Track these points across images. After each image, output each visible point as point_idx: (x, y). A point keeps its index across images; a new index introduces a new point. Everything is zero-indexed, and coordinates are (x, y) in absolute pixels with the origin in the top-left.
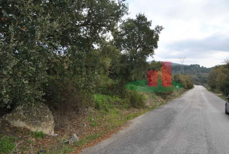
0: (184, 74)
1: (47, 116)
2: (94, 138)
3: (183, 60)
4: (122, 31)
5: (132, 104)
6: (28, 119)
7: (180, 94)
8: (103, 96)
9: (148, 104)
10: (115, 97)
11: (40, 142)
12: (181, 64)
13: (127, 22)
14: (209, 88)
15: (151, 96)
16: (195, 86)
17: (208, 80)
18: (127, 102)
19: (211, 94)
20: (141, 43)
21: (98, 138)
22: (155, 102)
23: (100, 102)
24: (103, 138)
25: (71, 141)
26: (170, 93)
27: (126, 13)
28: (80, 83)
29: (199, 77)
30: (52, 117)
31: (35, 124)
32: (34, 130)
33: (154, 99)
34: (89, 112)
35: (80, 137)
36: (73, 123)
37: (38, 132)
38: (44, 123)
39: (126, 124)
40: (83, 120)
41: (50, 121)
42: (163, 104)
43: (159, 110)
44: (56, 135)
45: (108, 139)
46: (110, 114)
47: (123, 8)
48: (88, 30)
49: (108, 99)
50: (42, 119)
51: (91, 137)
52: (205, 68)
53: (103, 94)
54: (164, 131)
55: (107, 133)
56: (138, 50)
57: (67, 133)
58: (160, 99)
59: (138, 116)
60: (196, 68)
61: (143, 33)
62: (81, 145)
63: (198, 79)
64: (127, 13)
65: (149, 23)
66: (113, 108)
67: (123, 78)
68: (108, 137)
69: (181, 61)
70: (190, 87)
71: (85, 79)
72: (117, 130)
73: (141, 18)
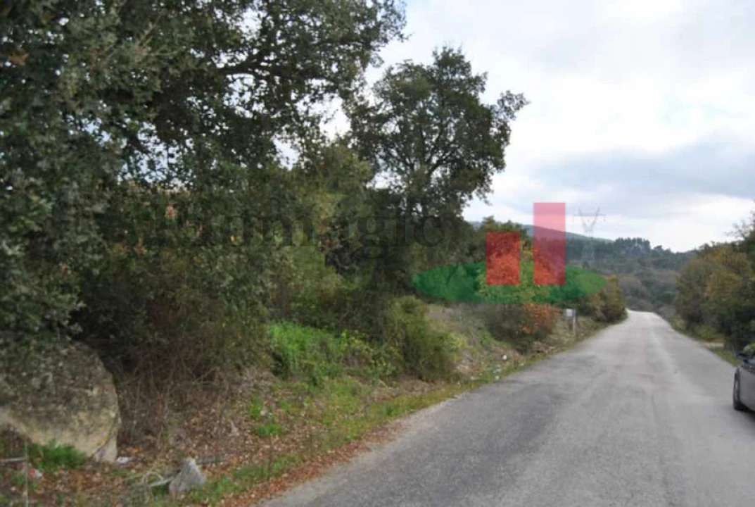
0: (595, 271)
1: (95, 392)
2: (262, 476)
3: (594, 222)
4: (381, 104)
5: (408, 365)
6: (20, 399)
7: (579, 339)
8: (304, 332)
9: (464, 368)
10: (348, 337)
11: (61, 484)
12: (583, 237)
13: (399, 74)
14: (680, 323)
15: (477, 342)
16: (629, 312)
17: (678, 292)
18: (388, 356)
19: (685, 341)
20: (445, 150)
21: (277, 475)
22: (491, 361)
23: (293, 351)
24: (294, 477)
25: (178, 485)
26: (543, 333)
27: (397, 37)
28: (219, 273)
29: (647, 284)
30: (112, 395)
31: (49, 416)
32: (41, 438)
33: (486, 352)
34: (252, 385)
35: (214, 473)
36: (188, 421)
37: (56, 446)
38: (82, 415)
39: (380, 430)
40: (228, 413)
41: (105, 410)
42: (516, 368)
43: (503, 389)
44: (125, 460)
45: (315, 480)
46: (328, 397)
47: (385, 17)
48: (258, 90)
49: (323, 344)
50: (75, 401)
51: (253, 474)
52: (668, 252)
53: (304, 323)
54: (517, 458)
55: (312, 461)
56: (437, 174)
57: (164, 457)
58: (507, 353)
59: (425, 406)
60: (636, 250)
61: (456, 115)
62: (214, 499)
63: (644, 289)
64: (401, 36)
65: (477, 82)
66: (340, 376)
67: (377, 269)
68: (313, 474)
69: (584, 225)
70: (613, 316)
71: (239, 259)
72: (350, 450)
73: (451, 61)
